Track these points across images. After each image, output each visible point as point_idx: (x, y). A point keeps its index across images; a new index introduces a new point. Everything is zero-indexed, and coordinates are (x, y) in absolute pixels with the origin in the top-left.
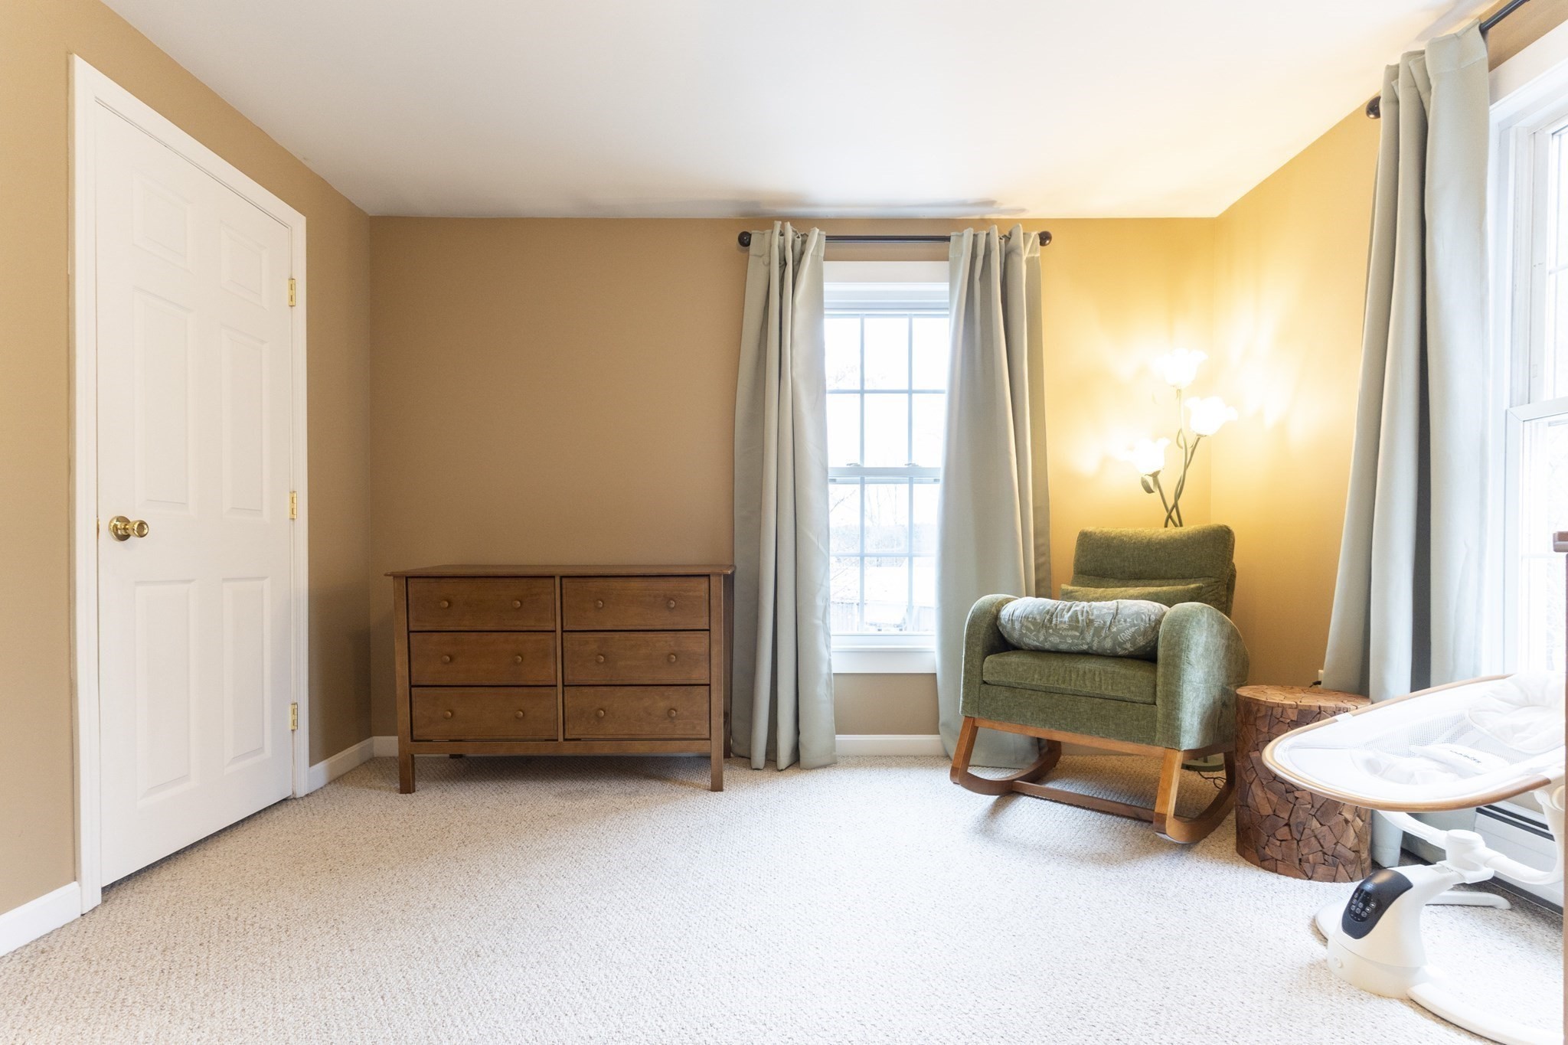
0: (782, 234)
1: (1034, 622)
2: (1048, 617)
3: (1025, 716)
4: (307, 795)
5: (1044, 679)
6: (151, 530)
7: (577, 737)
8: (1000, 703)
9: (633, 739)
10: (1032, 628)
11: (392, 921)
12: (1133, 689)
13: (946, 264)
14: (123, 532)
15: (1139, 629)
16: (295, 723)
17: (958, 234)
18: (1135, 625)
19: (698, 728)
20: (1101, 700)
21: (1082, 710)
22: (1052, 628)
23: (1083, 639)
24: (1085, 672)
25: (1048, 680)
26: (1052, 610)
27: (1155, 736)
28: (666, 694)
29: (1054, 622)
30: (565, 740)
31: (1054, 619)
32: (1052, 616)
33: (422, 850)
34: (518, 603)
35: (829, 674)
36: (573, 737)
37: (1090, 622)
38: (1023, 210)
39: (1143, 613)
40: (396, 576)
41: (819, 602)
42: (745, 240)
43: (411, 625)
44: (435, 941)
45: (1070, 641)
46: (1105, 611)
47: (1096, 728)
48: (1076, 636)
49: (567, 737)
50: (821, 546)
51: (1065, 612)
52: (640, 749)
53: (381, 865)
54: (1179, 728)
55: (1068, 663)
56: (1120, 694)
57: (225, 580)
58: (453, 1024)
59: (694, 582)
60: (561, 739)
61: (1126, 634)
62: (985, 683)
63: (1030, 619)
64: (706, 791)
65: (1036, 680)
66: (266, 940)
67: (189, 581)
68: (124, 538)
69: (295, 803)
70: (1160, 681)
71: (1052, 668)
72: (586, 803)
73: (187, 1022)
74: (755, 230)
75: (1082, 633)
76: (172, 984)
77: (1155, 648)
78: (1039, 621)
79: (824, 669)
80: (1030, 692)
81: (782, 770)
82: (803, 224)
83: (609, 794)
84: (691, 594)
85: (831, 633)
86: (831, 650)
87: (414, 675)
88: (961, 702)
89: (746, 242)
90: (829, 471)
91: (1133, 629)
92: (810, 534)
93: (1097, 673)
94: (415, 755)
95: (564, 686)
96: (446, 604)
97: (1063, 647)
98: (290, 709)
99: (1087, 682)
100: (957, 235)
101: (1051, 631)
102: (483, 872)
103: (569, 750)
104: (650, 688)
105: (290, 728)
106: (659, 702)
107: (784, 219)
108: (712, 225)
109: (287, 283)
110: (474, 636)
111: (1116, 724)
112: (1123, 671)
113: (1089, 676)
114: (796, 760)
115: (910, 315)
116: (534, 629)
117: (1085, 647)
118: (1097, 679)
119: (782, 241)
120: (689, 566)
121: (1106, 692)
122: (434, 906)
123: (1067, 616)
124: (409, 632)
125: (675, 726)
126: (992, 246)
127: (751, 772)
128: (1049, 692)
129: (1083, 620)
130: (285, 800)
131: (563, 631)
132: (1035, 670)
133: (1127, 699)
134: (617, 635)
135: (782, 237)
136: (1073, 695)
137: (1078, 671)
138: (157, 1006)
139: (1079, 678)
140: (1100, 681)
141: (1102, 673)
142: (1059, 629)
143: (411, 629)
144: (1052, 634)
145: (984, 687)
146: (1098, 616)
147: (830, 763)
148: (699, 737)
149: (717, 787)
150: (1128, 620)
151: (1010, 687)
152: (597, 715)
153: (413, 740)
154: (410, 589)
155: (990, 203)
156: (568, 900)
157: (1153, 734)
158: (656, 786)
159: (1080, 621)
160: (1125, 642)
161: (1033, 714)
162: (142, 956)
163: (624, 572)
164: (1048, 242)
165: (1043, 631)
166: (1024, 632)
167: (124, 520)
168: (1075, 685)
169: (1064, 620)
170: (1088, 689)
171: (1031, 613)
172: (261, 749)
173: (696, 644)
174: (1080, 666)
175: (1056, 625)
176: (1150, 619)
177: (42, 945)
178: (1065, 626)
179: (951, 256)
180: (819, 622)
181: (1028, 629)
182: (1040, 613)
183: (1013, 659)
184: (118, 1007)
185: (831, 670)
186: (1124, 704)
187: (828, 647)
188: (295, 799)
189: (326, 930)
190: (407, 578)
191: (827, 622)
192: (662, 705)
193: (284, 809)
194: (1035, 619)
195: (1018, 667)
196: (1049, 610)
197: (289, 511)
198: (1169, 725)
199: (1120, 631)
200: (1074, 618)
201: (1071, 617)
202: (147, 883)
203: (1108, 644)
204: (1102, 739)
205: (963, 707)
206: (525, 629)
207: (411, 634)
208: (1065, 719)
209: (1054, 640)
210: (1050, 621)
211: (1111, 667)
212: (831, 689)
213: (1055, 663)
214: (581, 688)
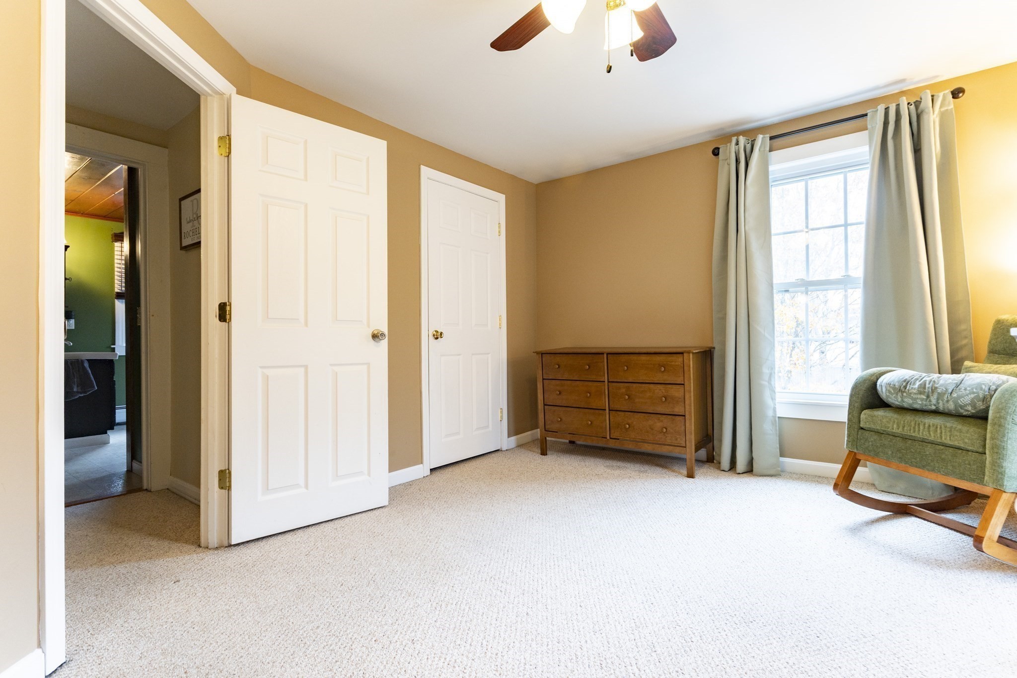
0: (737, 144)
1: (894, 388)
2: (904, 384)
3: (887, 454)
4: (507, 450)
5: (901, 429)
6: (444, 335)
7: (616, 437)
8: (870, 443)
9: (644, 441)
10: (893, 392)
11: (511, 500)
12: (966, 440)
13: (866, 132)
14: (438, 336)
15: (978, 396)
16: (502, 417)
17: (874, 110)
18: (974, 393)
19: (679, 440)
20: (942, 447)
21: (927, 453)
22: (906, 393)
23: (930, 401)
24: (929, 426)
25: (903, 429)
26: (909, 379)
27: (984, 478)
28: (661, 419)
29: (907, 388)
30: (611, 438)
31: (908, 386)
32: (907, 383)
33: (536, 478)
34: (587, 366)
35: (774, 417)
36: (614, 437)
37: (934, 390)
38: (937, 77)
39: (984, 384)
40: (537, 353)
41: (766, 371)
42: (716, 152)
43: (544, 376)
44: (521, 510)
45: (920, 403)
46: (950, 381)
47: (938, 467)
48: (924, 399)
49: (611, 437)
50: (766, 335)
51: (917, 382)
52: (647, 448)
53: (519, 480)
54: (1003, 474)
55: (920, 419)
56: (956, 443)
57: (473, 354)
58: (510, 537)
59: (674, 357)
60: (608, 438)
61: (966, 401)
62: (862, 428)
63: (891, 386)
64: (684, 477)
65: (895, 429)
66: (469, 496)
67: (460, 355)
68: (437, 338)
69: (501, 452)
70: (988, 436)
71: (906, 421)
72: (617, 472)
73: (436, 514)
74: (721, 145)
75: (928, 397)
76: (437, 502)
77: (987, 410)
78: (897, 387)
79: (770, 413)
80: (891, 437)
81: (739, 473)
82: (751, 133)
83: (631, 469)
84: (673, 363)
85: (776, 391)
86: (776, 402)
87: (545, 400)
88: (846, 441)
89: (716, 153)
90: (774, 286)
91: (972, 396)
92: (759, 327)
93: (939, 427)
94: (547, 438)
95: (610, 410)
96: (557, 366)
97: (916, 406)
98: (500, 411)
99: (931, 433)
100: (872, 111)
101: (905, 394)
102: (554, 491)
103: (612, 444)
104: (653, 415)
105: (500, 419)
106: (658, 424)
107: (738, 134)
108: (697, 147)
109: (498, 225)
110: (569, 382)
111: (953, 466)
112: (959, 427)
113: (931, 429)
114: (750, 470)
115: (845, 171)
116: (595, 380)
117: (933, 407)
118: (939, 431)
119: (737, 149)
120: (670, 347)
121: (945, 441)
122: (528, 499)
123: (918, 383)
124: (543, 379)
125: (666, 437)
126: (902, 112)
127: (719, 471)
128: (905, 438)
129: (929, 387)
130: (498, 450)
131: (609, 382)
132: (894, 422)
133: (963, 448)
134: (635, 385)
135: (737, 146)
136: (922, 442)
137: (925, 424)
138: (431, 507)
139: (925, 430)
140: (941, 433)
141: (943, 426)
142: (911, 393)
143: (544, 378)
144: (906, 397)
145: (861, 431)
146: (942, 385)
147: (776, 473)
148: (679, 445)
149: (691, 475)
150: (968, 389)
151: (877, 432)
152: (625, 427)
153: (545, 430)
154: (543, 358)
155: (902, 81)
156: (580, 508)
157: (983, 477)
158: (659, 470)
159: (927, 388)
160: (966, 405)
161: (893, 453)
162: (433, 492)
163: (637, 351)
164: (961, 95)
165: (900, 394)
166: (888, 394)
167: (437, 332)
168: (922, 433)
169: (914, 387)
170: (932, 438)
171: (893, 381)
172: (488, 427)
173: (676, 392)
174: (926, 421)
175: (908, 390)
176: (989, 389)
177: (411, 483)
178: (915, 391)
179: (869, 127)
180: (766, 383)
181: (890, 392)
182: (898, 382)
183: (880, 413)
184: (422, 505)
185: (776, 414)
186: (960, 451)
187: (773, 399)
188: (502, 451)
189: (488, 497)
190: (542, 354)
191: (772, 383)
192: (659, 425)
193: (496, 454)
194: (895, 385)
195: (883, 419)
196: (906, 379)
197: (499, 324)
198: (994, 470)
199: (959, 397)
200: (923, 386)
201: (921, 384)
202: (444, 471)
203: (951, 406)
204: (944, 476)
205: (847, 445)
206: (591, 380)
207: (544, 380)
208: (916, 459)
209: (908, 402)
210: (905, 387)
211: (951, 423)
212: (776, 426)
213: (908, 418)
214: (617, 412)
